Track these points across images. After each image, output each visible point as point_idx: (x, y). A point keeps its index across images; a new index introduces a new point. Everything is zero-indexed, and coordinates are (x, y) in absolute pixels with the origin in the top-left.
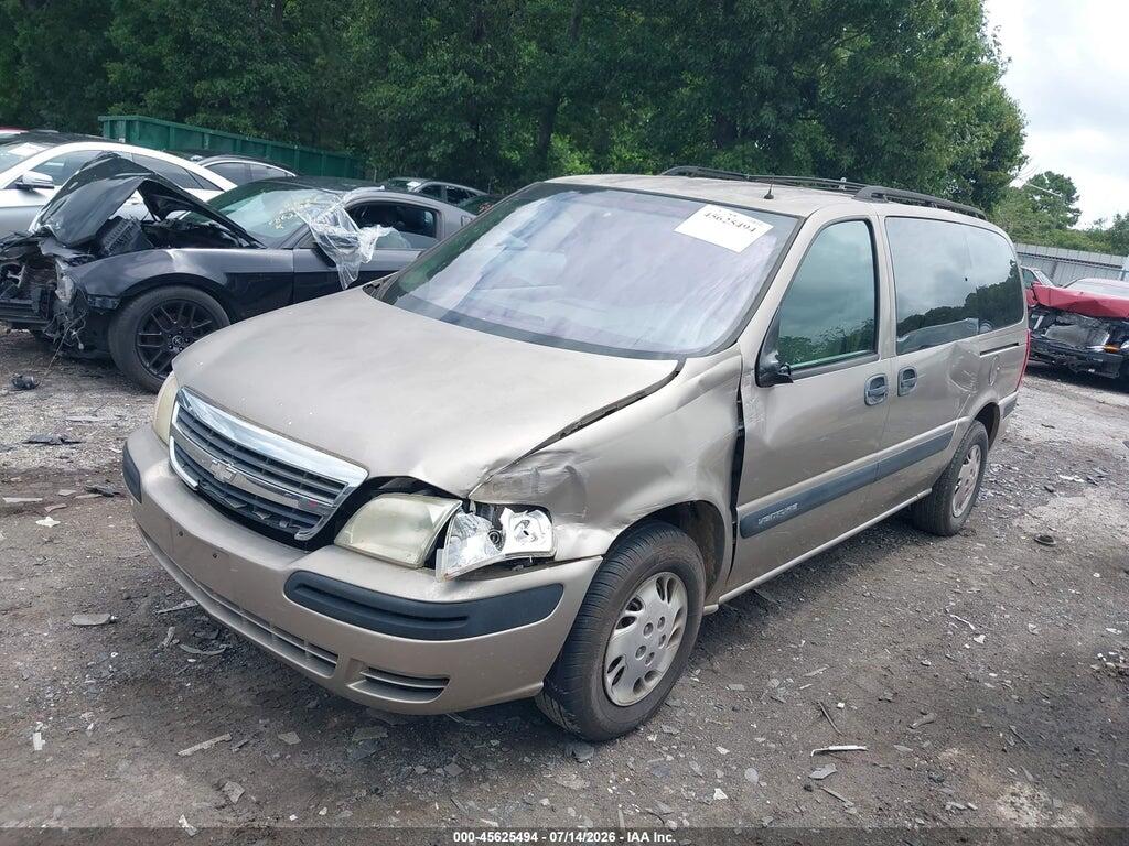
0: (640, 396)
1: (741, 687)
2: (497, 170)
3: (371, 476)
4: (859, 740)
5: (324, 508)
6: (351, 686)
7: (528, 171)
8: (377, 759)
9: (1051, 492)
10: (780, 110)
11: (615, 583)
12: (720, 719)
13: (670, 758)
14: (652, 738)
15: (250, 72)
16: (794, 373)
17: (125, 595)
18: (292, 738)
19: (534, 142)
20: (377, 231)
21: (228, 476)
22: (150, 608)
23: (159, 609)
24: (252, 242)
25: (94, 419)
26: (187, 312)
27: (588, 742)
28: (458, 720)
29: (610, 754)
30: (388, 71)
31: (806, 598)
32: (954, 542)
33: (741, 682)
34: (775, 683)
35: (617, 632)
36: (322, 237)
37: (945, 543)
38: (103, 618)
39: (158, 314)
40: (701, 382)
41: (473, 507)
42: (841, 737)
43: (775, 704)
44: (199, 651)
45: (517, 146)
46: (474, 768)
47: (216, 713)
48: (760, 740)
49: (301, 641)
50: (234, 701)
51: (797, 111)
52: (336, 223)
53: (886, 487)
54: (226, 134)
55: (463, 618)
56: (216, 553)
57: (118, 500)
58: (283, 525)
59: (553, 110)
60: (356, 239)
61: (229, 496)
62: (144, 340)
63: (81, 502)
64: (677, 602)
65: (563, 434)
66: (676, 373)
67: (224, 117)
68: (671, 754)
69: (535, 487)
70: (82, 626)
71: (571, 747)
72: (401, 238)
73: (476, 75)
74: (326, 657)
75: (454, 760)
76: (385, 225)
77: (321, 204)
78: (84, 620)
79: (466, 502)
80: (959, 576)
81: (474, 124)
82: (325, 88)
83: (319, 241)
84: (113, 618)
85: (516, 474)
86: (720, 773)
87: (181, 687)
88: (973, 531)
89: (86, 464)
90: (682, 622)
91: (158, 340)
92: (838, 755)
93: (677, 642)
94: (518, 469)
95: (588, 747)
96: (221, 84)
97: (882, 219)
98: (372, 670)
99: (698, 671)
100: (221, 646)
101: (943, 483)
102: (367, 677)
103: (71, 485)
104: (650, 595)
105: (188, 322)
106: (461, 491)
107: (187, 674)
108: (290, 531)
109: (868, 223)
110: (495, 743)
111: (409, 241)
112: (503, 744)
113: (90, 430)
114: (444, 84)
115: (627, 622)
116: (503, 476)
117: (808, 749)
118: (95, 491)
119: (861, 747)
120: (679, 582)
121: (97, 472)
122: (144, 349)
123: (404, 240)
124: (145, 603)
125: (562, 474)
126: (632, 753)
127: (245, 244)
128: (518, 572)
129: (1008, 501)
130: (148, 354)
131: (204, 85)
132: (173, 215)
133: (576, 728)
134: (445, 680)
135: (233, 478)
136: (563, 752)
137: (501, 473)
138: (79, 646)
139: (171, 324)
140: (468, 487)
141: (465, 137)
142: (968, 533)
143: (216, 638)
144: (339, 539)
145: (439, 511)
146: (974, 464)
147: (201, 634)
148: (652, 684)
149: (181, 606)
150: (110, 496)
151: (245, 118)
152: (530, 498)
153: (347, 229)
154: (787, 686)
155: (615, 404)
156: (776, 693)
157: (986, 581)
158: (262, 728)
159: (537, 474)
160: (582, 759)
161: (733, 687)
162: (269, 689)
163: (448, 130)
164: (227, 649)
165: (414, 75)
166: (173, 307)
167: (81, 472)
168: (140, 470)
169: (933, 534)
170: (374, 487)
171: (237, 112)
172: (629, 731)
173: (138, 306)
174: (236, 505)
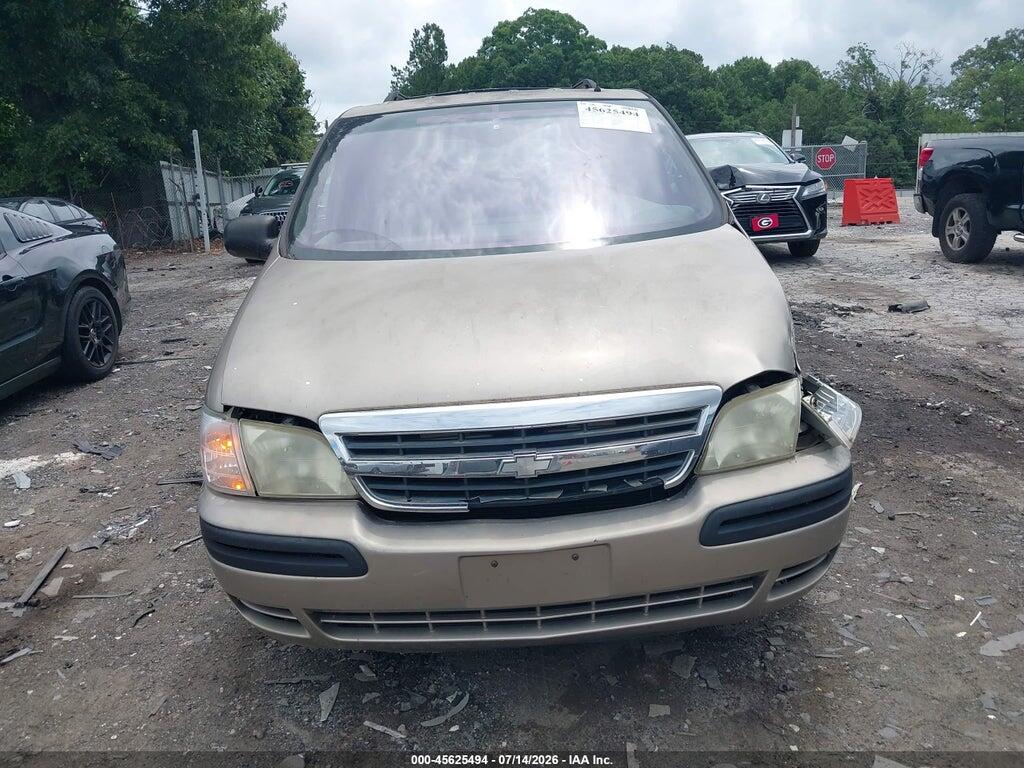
3: (726, 387)
18: (660, 709)
44: (441, 718)
56: (579, 553)
61: (534, 491)
98: (785, 571)
100: (449, 700)
108: (653, 485)
119: (859, 485)
149: (327, 702)
174: (556, 495)
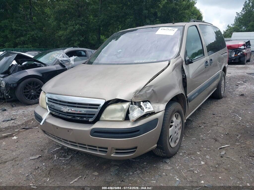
0: (163, 70)
1: (195, 139)
2: (90, 46)
3: (106, 101)
4: (227, 144)
5: (96, 112)
6: (112, 155)
7: (97, 44)
8: (119, 174)
9: (237, 85)
10: (150, 20)
11: (168, 117)
12: (194, 146)
13: (187, 157)
14: (181, 154)
15: (28, 34)
16: (193, 61)
17: (41, 150)
18: (96, 173)
19: (97, 38)
20: (73, 58)
21: (67, 110)
22: (48, 152)
23: (50, 151)
24: (45, 65)
25: (17, 113)
26: (33, 84)
27: (167, 158)
28: (134, 160)
29: (173, 159)
30: (60, 28)
31: (198, 117)
32: (223, 99)
33: (194, 138)
34: (202, 136)
35: (170, 129)
36: (61, 61)
37: (221, 100)
38: (38, 156)
39: (27, 86)
40: (175, 65)
41: (133, 103)
42: (222, 144)
43: (204, 140)
44: (64, 159)
45: (93, 40)
46: (143, 170)
47: (75, 172)
48: (205, 149)
49: (96, 147)
50: (78, 168)
51: (154, 20)
52: (64, 57)
53: (205, 92)
54: (27, 49)
55: (138, 131)
56: (69, 130)
57: (30, 130)
58: (85, 119)
59: (100, 29)
60: (69, 60)
61: (68, 115)
62: (25, 92)
63: (21, 132)
64: (179, 120)
65: (149, 82)
66: (169, 64)
67: (25, 46)
68: (187, 156)
69: (146, 96)
70: (33, 159)
71: (164, 160)
72: (79, 58)
73: (81, 25)
74: (104, 149)
75: (138, 169)
76: (75, 56)
77: (59, 54)
78: (33, 158)
79: (132, 102)
80: (229, 106)
81: (83, 36)
82: (47, 34)
83: (61, 62)
84: (40, 156)
85: (141, 93)
86: (200, 158)
87: (64, 168)
88: (226, 96)
89: (19, 123)
90: (181, 125)
91: (28, 92)
92: (224, 148)
93: (181, 130)
94: (141, 92)
95: (168, 159)
96: (22, 38)
97: (198, 25)
98: (117, 149)
99: (183, 137)
100: (69, 156)
101: (219, 86)
102: (116, 152)
103: (17, 128)
104: (174, 119)
105: (34, 86)
106: (130, 100)
107: (64, 164)
108: (87, 120)
109: (196, 26)
110: (145, 163)
111: (81, 59)
112: (147, 163)
113: (17, 116)
114: (74, 28)
115: (171, 126)
116: (139, 94)
117: (217, 148)
118: (24, 128)
119: (228, 145)
120: (179, 115)
121: (23, 124)
122: (25, 95)
123: (80, 59)
124: (46, 151)
125: (151, 92)
126: (178, 158)
127: (44, 65)
128: (147, 117)
129: (230, 89)
130: (26, 96)
131: (18, 39)
132: (23, 64)
133: (165, 155)
134: (136, 148)
135: (68, 110)
136: (162, 162)
137: (138, 93)
138: (34, 164)
139: (30, 88)
140: (131, 98)
141: (81, 39)
142: (225, 97)
143: (67, 155)
144: (101, 119)
145: (126, 106)
146: (223, 81)
147: (63, 155)
148: (178, 141)
149: (56, 149)
150: (28, 129)
151: (30, 45)
152: (145, 99)
153: (66, 58)
154: (205, 136)
155: (158, 73)
156: (203, 138)
157: (235, 106)
158: (87, 173)
159: (146, 92)
160: (167, 162)
161: (193, 139)
162: (85, 164)
163: (77, 39)
164: (71, 157)
165: (67, 28)
166: (30, 84)
167: (19, 125)
168: (41, 116)
169: (218, 99)
170: (107, 104)
171: (27, 44)
172: (175, 154)
173: (22, 85)
174: (70, 117)
